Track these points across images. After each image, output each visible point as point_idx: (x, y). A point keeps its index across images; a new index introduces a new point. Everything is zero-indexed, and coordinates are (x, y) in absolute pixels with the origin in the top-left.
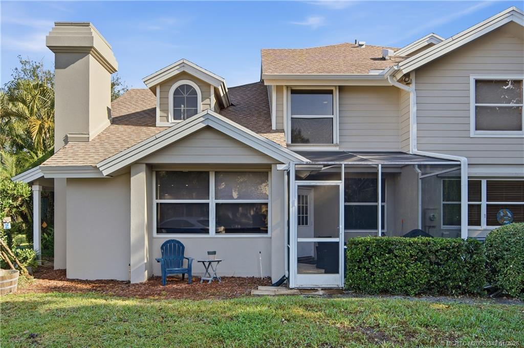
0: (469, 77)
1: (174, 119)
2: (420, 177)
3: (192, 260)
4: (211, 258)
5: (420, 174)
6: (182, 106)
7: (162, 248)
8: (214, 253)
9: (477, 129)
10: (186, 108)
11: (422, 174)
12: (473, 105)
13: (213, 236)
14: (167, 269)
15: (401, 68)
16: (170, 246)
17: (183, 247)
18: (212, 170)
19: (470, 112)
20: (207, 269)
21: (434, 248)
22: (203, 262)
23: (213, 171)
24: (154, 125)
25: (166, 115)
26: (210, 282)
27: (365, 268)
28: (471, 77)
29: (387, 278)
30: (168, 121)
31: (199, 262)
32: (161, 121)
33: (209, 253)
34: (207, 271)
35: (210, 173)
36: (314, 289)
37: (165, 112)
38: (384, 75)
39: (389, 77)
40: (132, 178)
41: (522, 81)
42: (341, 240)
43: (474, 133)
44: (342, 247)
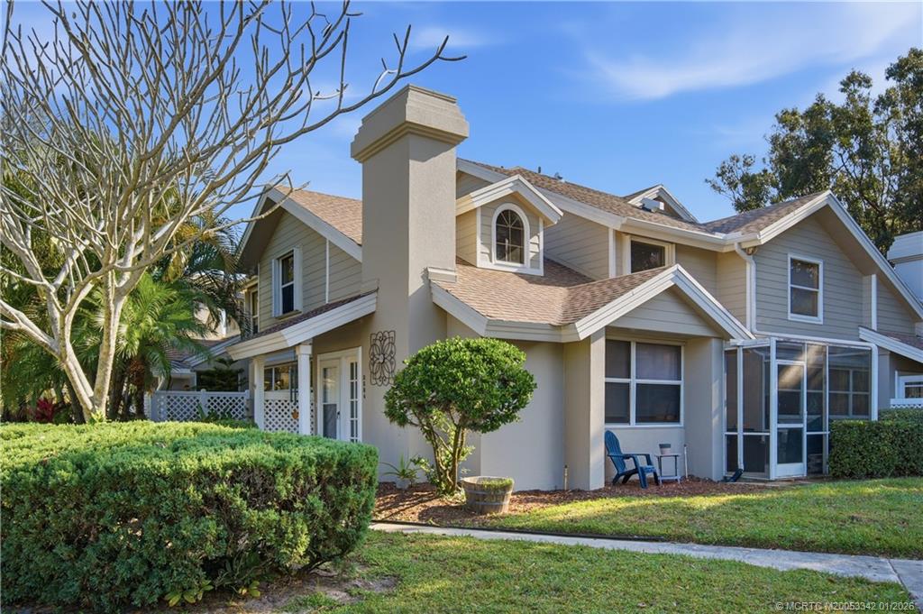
0: (788, 256)
1: (498, 259)
6: (507, 241)
8: (668, 446)
9: (792, 312)
10: (510, 245)
12: (789, 286)
13: (636, 426)
18: (634, 339)
19: (787, 293)
23: (634, 342)
24: (476, 266)
25: (488, 252)
30: (491, 261)
32: (481, 260)
35: (632, 343)
37: (487, 247)
38: (726, 240)
41: (818, 265)
42: (804, 426)
43: (791, 316)
44: (805, 433)
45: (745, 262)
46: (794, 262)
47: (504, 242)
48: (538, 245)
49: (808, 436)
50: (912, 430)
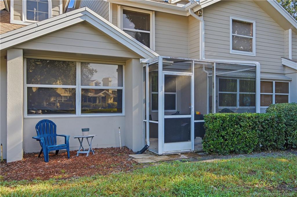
0: (229, 17)
1: (27, 19)
2: (208, 76)
3: (69, 137)
4: (86, 134)
5: (208, 74)
6: (35, 9)
7: (36, 127)
8: (88, 130)
9: (233, 49)
10: (38, 12)
11: (210, 74)
12: (231, 34)
13: (79, 116)
14: (49, 147)
15: (201, 4)
16: (44, 125)
17: (55, 126)
18: (78, 60)
19: (230, 38)
20: (81, 143)
21: (261, 120)
22: (79, 138)
23: (79, 62)
24: (9, 22)
25: (20, 15)
26: (87, 155)
27: (221, 136)
28: (230, 17)
29: (236, 143)
30: (22, 20)
31: (75, 138)
32: (14, 19)
33: (83, 130)
34: (81, 145)
35: (77, 63)
36: (176, 154)
37: (19, 12)
38: (185, 8)
39: (189, 10)
40: (8, 62)
41: (252, 24)
42: (192, 116)
43: (232, 51)
44: (193, 121)
45: (199, 21)
46: (234, 21)
47: (33, 10)
48: (59, 12)
49: (195, 123)
50: (273, 119)
